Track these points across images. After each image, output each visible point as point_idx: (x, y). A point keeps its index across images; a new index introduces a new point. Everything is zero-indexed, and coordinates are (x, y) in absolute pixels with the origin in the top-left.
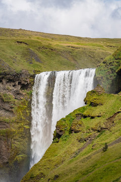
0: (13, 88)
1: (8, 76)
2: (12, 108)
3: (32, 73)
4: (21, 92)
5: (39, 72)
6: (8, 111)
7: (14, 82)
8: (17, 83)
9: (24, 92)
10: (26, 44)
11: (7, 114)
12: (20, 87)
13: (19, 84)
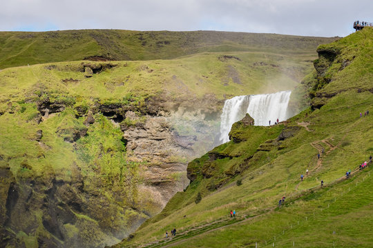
0: (195, 118)
1: (186, 103)
2: (190, 144)
3: (221, 98)
4: (205, 122)
5: (232, 96)
6: (185, 148)
7: (194, 110)
8: (199, 111)
9: (210, 123)
10: (238, 59)
11: (185, 152)
12: (203, 116)
13: (202, 113)
